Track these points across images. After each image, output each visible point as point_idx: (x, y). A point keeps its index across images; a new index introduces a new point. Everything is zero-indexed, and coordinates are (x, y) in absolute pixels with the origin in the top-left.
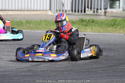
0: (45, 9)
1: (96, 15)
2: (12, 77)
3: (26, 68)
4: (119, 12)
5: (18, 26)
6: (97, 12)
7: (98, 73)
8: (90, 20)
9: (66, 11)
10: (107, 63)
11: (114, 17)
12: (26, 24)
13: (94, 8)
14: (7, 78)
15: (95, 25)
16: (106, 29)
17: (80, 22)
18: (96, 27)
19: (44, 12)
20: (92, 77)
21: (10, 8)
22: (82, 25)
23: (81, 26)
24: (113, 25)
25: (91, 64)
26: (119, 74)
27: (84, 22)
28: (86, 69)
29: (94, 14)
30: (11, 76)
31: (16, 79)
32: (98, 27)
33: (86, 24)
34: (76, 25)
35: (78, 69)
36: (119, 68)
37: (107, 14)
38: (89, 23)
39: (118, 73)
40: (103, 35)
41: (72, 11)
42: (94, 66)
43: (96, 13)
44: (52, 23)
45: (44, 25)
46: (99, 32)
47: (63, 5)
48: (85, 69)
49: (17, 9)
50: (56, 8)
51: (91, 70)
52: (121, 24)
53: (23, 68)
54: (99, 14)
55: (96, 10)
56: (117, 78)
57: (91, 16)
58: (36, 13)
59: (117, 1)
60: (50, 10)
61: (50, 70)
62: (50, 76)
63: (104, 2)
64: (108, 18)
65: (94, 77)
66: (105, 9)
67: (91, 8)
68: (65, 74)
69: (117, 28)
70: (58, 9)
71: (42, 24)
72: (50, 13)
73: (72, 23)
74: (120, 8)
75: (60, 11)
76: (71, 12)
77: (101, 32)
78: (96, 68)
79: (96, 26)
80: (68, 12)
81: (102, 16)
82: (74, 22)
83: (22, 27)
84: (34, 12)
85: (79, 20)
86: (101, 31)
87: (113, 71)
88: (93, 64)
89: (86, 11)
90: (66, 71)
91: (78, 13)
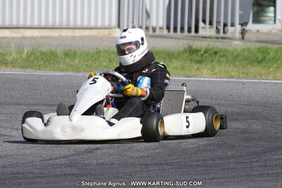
0: (107, 24)
1: (223, 38)
2: (32, 177)
3: (65, 157)
4: (274, 31)
5: (47, 62)
6: (224, 32)
7: (228, 169)
8: (210, 50)
9: (154, 30)
10: (248, 147)
11: (262, 42)
12: (65, 59)
13: (218, 22)
14: (21, 181)
15: (220, 62)
16: (244, 71)
17: (187, 54)
18: (223, 67)
19: (106, 32)
20: (213, 178)
21: (29, 24)
22: (191, 60)
23: (189, 62)
24: (259, 60)
25: (211, 148)
26: (274, 171)
27: (194, 55)
28: (199, 161)
29: (218, 35)
30: (30, 176)
31: (41, 182)
32: (227, 66)
33: (200, 58)
34: (176, 61)
35: (181, 160)
36: (274, 157)
37: (247, 36)
38: (206, 57)
39: (271, 170)
40: (238, 83)
41: (168, 28)
42: (218, 154)
43: (222, 34)
45: (104, 61)
46: (229, 77)
47: (148, 16)
48: (196, 160)
49: (43, 24)
50: (133, 22)
51: (211, 162)
52: (278, 59)
53: (56, 159)
54: (229, 35)
55: (221, 28)
56: (269, 180)
57: (210, 39)
58: (86, 33)
59: (270, 6)
60: (119, 26)
61: (118, 162)
62: (118, 176)
63: (240, 10)
64: (249, 45)
65: (218, 178)
66: (244, 24)
67: (211, 23)
68: (152, 170)
69: (269, 68)
70: (136, 25)
71: (101, 59)
72: (117, 33)
73: (169, 56)
74: (277, 21)
76: (165, 32)
77: (232, 77)
78: (221, 158)
79: (223, 62)
80: (158, 32)
81: (236, 39)
82: (173, 55)
83: (56, 65)
84: (82, 31)
85: (185, 51)
86: (233, 74)
87: (260, 163)
88: (216, 147)
89: (200, 30)
90: (154, 164)
91: (182, 34)
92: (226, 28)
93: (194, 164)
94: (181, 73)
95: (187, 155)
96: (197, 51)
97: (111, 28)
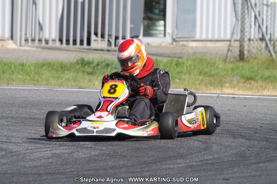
4: (164, 44)
6: (115, 45)
8: (102, 62)
9: (47, 42)
10: (139, 157)
13: (110, 35)
17: (80, 65)
22: (83, 72)
23: (81, 74)
25: (103, 158)
27: (86, 67)
28: (91, 170)
29: (110, 48)
33: (92, 70)
34: (68, 72)
35: (73, 170)
36: (164, 167)
38: (98, 70)
41: (61, 40)
43: (113, 47)
44: (15, 67)
47: (41, 28)
48: (88, 170)
50: (26, 34)
51: (103, 171)
55: (113, 41)
57: (102, 52)
59: (160, 20)
60: (12, 38)
61: (11, 171)
63: (131, 23)
66: (134, 37)
67: (103, 36)
68: (44, 180)
70: (29, 36)
72: (11, 45)
73: (62, 68)
74: (167, 35)
75: (33, 40)
76: (58, 44)
78: (113, 168)
80: (51, 44)
82: (66, 66)
85: (77, 63)
87: (150, 173)
88: (108, 157)
89: (92, 42)
90: (46, 174)
91: (75, 46)
92: (117, 41)
93: (86, 173)
94: (73, 84)
95: (79, 164)
96: (89, 63)
97: (4, 40)
